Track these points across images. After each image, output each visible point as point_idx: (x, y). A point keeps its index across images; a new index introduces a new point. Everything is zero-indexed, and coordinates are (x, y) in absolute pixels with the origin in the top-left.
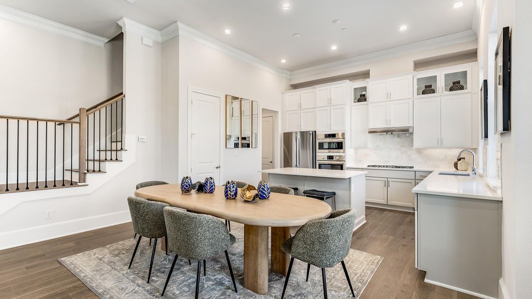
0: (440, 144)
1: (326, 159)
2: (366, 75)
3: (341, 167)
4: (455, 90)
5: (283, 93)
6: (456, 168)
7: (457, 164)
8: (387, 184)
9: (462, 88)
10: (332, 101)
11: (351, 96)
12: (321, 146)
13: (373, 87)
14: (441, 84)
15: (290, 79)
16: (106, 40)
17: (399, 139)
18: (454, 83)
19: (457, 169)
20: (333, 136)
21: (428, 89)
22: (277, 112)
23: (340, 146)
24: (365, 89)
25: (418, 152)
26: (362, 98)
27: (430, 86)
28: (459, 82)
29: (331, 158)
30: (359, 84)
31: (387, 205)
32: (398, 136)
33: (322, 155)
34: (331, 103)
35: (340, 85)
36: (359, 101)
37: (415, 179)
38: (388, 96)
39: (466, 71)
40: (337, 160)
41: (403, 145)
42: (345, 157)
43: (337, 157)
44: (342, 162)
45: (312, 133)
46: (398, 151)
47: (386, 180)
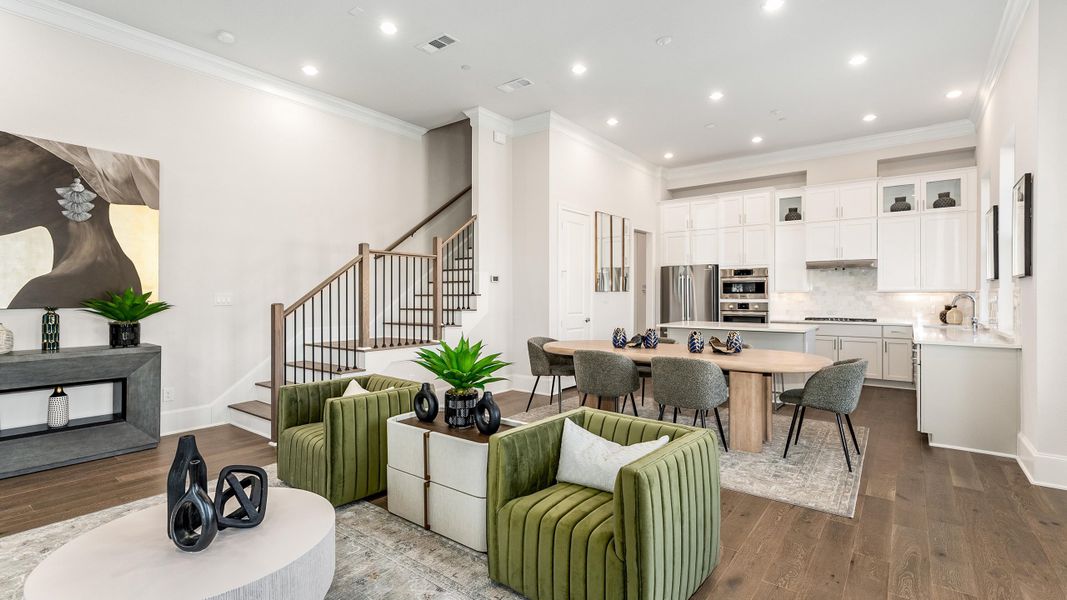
0: (919, 285)
1: (735, 308)
2: (801, 177)
3: (762, 320)
4: (942, 207)
6: (943, 320)
7: (945, 315)
8: (838, 346)
9: (952, 203)
10: (747, 218)
11: (778, 212)
12: (728, 288)
13: (812, 199)
14: (920, 196)
15: (667, 181)
16: (424, 131)
17: (853, 278)
18: (940, 196)
19: (945, 322)
20: (748, 272)
21: (901, 205)
23: (760, 288)
24: (798, 200)
25: (884, 297)
26: (793, 214)
27: (904, 199)
28: (948, 194)
29: (744, 306)
30: (789, 193)
32: (851, 274)
33: (728, 301)
34: (744, 222)
35: (759, 195)
36: (788, 218)
37: (883, 337)
40: (755, 310)
41: (858, 287)
42: (767, 304)
43: (755, 306)
44: (763, 314)
45: (713, 268)
46: (850, 295)
47: (837, 340)
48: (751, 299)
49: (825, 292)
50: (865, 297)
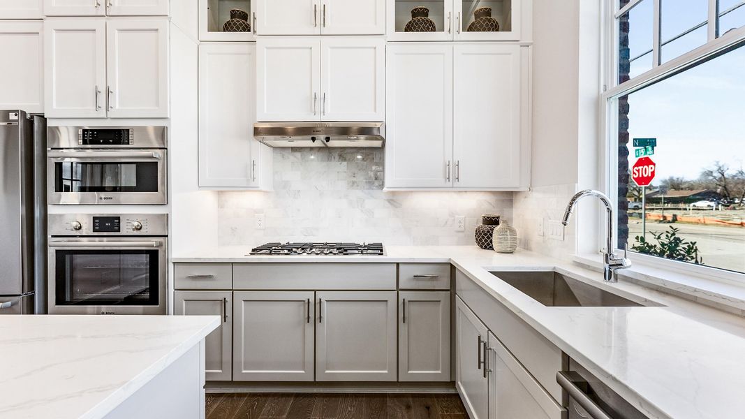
0: (451, 177)
3: (152, 258)
8: (313, 313)
9: (496, 28)
21: (420, 20)
26: (237, 22)
27: (425, 13)
33: (72, 214)
37: (398, 290)
38: (319, 15)
40: (136, 233)
41: (353, 183)
42: (165, 219)
43: (136, 224)
44: (153, 242)
45: (29, 123)
46: (340, 198)
47: (312, 301)
48: (131, 208)
49: (299, 191)
50: (364, 200)
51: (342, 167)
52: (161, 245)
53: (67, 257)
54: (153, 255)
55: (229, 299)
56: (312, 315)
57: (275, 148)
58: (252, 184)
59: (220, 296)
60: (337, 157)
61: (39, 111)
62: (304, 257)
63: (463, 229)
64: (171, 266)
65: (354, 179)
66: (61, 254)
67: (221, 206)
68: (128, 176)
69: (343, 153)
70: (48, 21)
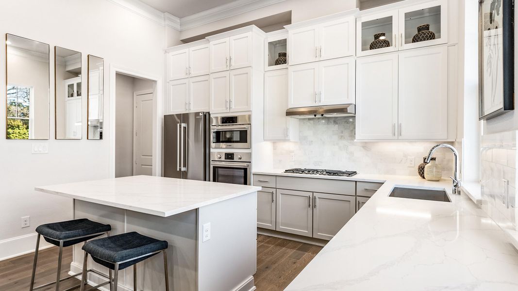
0: (397, 134)
1: (223, 158)
2: (285, 20)
4: (421, 40)
5: (166, 52)
6: (421, 175)
7: (423, 169)
8: (312, 203)
9: (432, 37)
10: (233, 61)
11: (264, 55)
12: (218, 137)
14: (399, 29)
15: (181, 32)
17: (337, 125)
18: (419, 29)
19: (424, 177)
20: (234, 120)
21: (379, 41)
22: (155, 81)
23: (244, 137)
24: (283, 43)
25: (363, 147)
26: (281, 58)
27: (383, 34)
28: (427, 27)
29: (230, 156)
30: (276, 36)
31: (312, 239)
33: (218, 151)
34: (230, 65)
37: (356, 196)
38: (318, 52)
39: (440, 7)
40: (239, 160)
41: (342, 136)
42: (250, 155)
43: (239, 156)
44: (245, 164)
45: (205, 116)
46: (334, 145)
47: (311, 197)
48: (238, 150)
49: (312, 141)
50: (348, 146)
51: (335, 127)
52: (248, 166)
53: (216, 169)
54: (245, 170)
55: (275, 192)
56: (311, 204)
57: (300, 119)
58: (287, 139)
59: (271, 190)
60: (332, 122)
61: (208, 111)
62: (318, 176)
63: (413, 165)
64: (252, 175)
65: (342, 135)
66: (215, 168)
67: (275, 149)
68: (237, 137)
69: (335, 121)
70: (211, 75)
